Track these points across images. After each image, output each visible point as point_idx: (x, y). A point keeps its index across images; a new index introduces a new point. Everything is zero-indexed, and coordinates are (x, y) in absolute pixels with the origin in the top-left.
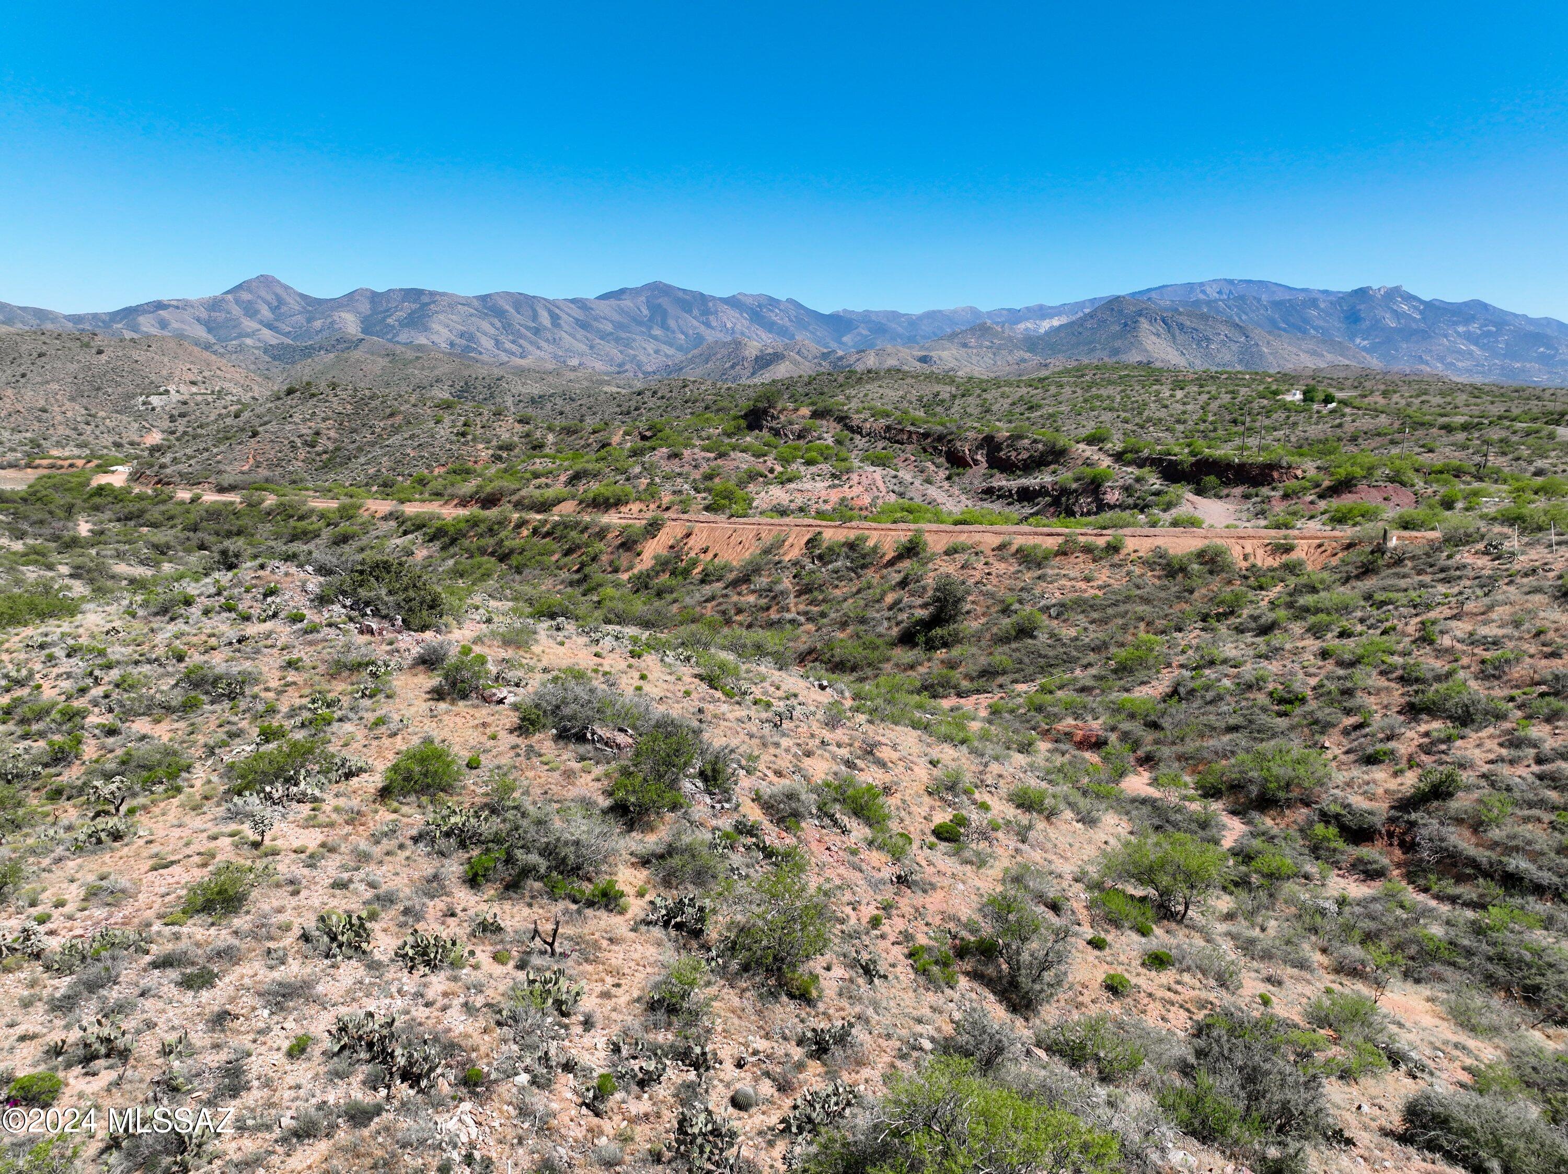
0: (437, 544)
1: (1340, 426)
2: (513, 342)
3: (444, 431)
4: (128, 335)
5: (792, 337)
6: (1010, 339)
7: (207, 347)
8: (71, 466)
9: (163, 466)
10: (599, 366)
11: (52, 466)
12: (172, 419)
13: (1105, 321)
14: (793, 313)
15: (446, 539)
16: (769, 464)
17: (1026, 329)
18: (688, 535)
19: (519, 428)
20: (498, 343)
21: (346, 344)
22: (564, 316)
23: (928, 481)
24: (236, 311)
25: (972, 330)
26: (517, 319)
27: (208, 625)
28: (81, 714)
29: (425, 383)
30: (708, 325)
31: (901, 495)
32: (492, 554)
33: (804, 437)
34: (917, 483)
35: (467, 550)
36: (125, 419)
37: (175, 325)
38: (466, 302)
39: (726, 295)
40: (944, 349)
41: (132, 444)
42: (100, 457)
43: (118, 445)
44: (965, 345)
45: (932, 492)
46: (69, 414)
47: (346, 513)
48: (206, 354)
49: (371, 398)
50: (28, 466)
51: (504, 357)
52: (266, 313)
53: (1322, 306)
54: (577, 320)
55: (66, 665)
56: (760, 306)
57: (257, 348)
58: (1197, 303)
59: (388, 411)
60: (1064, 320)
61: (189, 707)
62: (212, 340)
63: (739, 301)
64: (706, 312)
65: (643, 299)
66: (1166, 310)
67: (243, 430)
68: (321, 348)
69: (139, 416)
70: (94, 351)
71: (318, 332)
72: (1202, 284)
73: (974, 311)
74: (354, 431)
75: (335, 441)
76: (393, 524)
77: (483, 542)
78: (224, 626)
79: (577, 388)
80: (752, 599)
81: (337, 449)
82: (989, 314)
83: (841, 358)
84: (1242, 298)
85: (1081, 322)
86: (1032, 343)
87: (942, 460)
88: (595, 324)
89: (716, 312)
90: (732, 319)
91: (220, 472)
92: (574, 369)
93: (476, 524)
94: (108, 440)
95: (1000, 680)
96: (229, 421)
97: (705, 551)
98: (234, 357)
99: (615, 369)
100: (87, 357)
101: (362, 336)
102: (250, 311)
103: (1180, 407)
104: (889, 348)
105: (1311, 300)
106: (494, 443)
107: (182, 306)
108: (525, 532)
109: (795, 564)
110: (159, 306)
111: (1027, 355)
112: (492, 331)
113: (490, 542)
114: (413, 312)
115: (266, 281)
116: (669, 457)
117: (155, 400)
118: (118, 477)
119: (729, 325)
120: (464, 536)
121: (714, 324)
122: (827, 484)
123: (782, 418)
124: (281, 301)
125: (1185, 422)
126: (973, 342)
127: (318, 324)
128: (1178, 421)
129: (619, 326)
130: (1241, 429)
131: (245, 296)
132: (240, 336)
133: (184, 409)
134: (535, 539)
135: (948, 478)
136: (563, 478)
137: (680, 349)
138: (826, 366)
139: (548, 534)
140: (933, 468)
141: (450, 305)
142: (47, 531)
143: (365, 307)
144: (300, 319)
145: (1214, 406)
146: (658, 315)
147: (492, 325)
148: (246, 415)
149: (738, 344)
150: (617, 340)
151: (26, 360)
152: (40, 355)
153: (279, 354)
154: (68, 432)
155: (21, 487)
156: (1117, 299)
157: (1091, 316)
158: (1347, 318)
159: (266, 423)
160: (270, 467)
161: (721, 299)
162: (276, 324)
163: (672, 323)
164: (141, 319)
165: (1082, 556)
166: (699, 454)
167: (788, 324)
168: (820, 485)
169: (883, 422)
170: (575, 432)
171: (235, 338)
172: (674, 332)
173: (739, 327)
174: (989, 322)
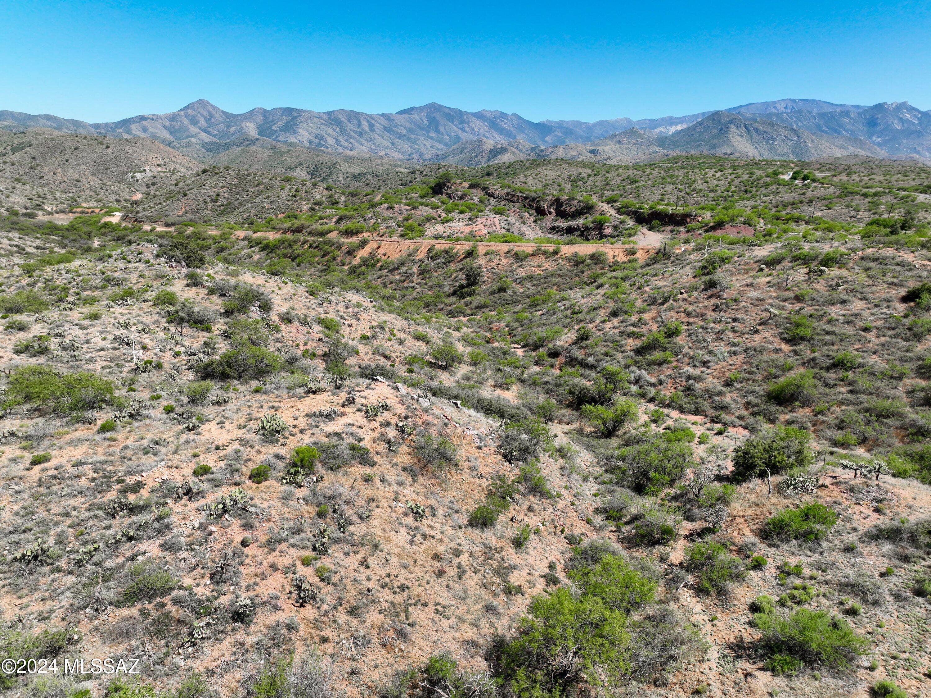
0: (265, 252)
1: (804, 194)
2: (346, 141)
3: (285, 194)
4: (126, 136)
5: (515, 137)
6: (648, 138)
7: (169, 144)
8: (92, 212)
9: (138, 212)
10: (397, 155)
11: (82, 212)
12: (148, 186)
13: (709, 127)
14: (515, 122)
15: (269, 250)
16: (439, 213)
17: (661, 132)
18: (379, 248)
19: (326, 193)
20: (337, 142)
21: (249, 142)
22: (377, 125)
23: (524, 223)
24: (186, 121)
25: (625, 133)
26: (349, 126)
27: (116, 264)
28: (69, 289)
29: (293, 165)
30: (463, 130)
31: (508, 230)
32: (290, 257)
33: (463, 199)
34: (517, 224)
35: (278, 255)
36: (122, 186)
37: (151, 130)
38: (319, 116)
39: (474, 111)
40: (606, 145)
41: (126, 200)
42: (108, 208)
43: (118, 201)
44: (620, 143)
45: (525, 229)
46: (92, 183)
47: (224, 237)
48: (167, 148)
49: (247, 175)
50: (71, 212)
51: (340, 150)
52: (203, 122)
53: (852, 116)
54: (384, 127)
55: (65, 276)
56: (495, 118)
57: (198, 144)
58: (770, 115)
59: (256, 183)
60: (685, 126)
61: (103, 287)
62: (173, 139)
63: (483, 115)
64: (462, 122)
65: (425, 113)
66: (748, 119)
67: (179, 193)
68: (234, 144)
69: (130, 185)
70: (104, 146)
71: (233, 134)
72: (774, 103)
73: (629, 121)
74: (238, 194)
75: (228, 199)
76: (246, 242)
77: (285, 251)
78: (121, 264)
79: (381, 169)
80: (398, 277)
81: (229, 204)
82: (638, 122)
83: (542, 151)
84: (799, 111)
85: (693, 128)
86: (662, 141)
88: (395, 129)
89: (468, 122)
90: (477, 125)
91: (167, 216)
92: (381, 157)
93: (283, 243)
94: (113, 198)
95: (483, 310)
96: (172, 188)
97: (385, 255)
98: (185, 149)
99: (406, 157)
100: (100, 150)
101: (257, 137)
102: (194, 122)
103: (716, 182)
104: (572, 145)
105: (845, 111)
106: (312, 201)
107: (155, 118)
108: (306, 247)
109: (421, 260)
110: (142, 118)
111: (658, 149)
112: (334, 134)
113: (289, 250)
114: (288, 122)
115: (202, 103)
116: (387, 209)
117: (138, 175)
118: (115, 218)
119: (476, 130)
120: (278, 248)
121: (467, 129)
122: (465, 223)
123: (453, 188)
124: (211, 116)
125: (716, 191)
126: (625, 140)
127: (233, 129)
128: (712, 191)
129: (410, 131)
130: (749, 195)
131: (191, 112)
132: (188, 137)
133: (154, 180)
134: (310, 250)
135: (535, 221)
136: (334, 220)
137: (446, 145)
138: (533, 155)
139: (316, 247)
140: (527, 215)
141: (310, 118)
142: (77, 245)
143: (260, 119)
144: (223, 126)
145: (737, 182)
146: (433, 124)
147: (334, 130)
148: (181, 184)
149: (480, 142)
150: (409, 139)
151: (68, 152)
152: (76, 149)
153: (210, 147)
154: (91, 193)
155: (66, 223)
156: (717, 113)
157: (700, 123)
158: (868, 123)
159: (191, 189)
160: (193, 213)
161: (472, 114)
162: (209, 129)
163: (441, 129)
164: (133, 127)
165: (542, 256)
166: (403, 207)
167: (512, 129)
168: (462, 224)
169: (506, 190)
170: (356, 195)
171: (186, 138)
172: (442, 134)
173: (482, 131)
174: (636, 128)
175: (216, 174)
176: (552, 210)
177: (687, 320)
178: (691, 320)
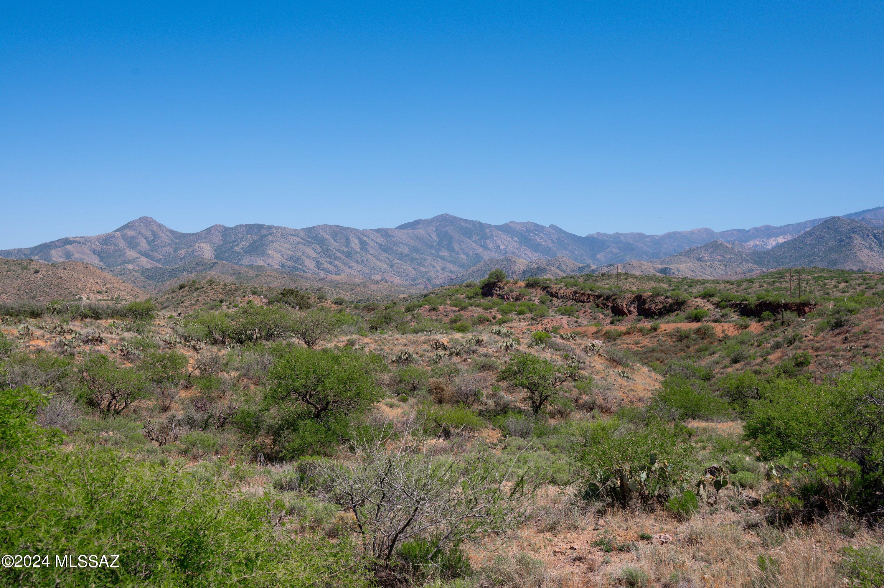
2: (330, 263)
5: (555, 255)
6: (739, 253)
10: (397, 280)
13: (823, 238)
14: (555, 237)
16: (493, 313)
17: (755, 246)
20: (318, 265)
21: (203, 266)
22: (371, 243)
24: (122, 244)
25: (706, 247)
26: (334, 245)
30: (485, 247)
33: (519, 300)
37: (77, 255)
38: (295, 233)
39: (500, 223)
40: (681, 263)
44: (700, 259)
51: (322, 274)
52: (144, 245)
54: (380, 245)
56: (527, 231)
57: (136, 271)
60: (788, 238)
62: (104, 266)
63: (510, 228)
64: (483, 237)
65: (434, 228)
66: (878, 227)
68: (184, 270)
70: (32, 271)
71: (181, 259)
73: (708, 232)
82: (722, 234)
83: (594, 271)
85: (801, 239)
86: (759, 257)
87: (609, 312)
88: (395, 248)
89: (492, 237)
90: (505, 242)
92: (377, 282)
99: (409, 282)
100: (29, 274)
101: (215, 260)
102: (133, 244)
104: (634, 263)
107: (83, 241)
110: (67, 242)
111: (754, 267)
112: (314, 255)
114: (254, 242)
115: (145, 221)
119: (502, 247)
121: (490, 246)
122: (527, 323)
123: (506, 288)
124: (155, 236)
126: (707, 256)
127: (182, 252)
129: (414, 249)
131: (130, 233)
132: (124, 262)
135: (612, 322)
137: (462, 266)
140: (602, 316)
141: (282, 236)
143: (218, 239)
144: (169, 249)
146: (445, 240)
147: (315, 250)
149: (508, 261)
150: (412, 260)
153: (152, 275)
156: (833, 220)
157: (810, 234)
161: (496, 227)
162: (151, 253)
163: (456, 246)
164: (53, 252)
165: (638, 334)
166: (449, 308)
167: (551, 245)
168: (523, 324)
169: (572, 289)
170: (373, 309)
171: (120, 264)
172: (457, 253)
173: (510, 248)
174: (721, 240)
175: (197, 289)
176: (632, 309)
177: (816, 353)
178: (819, 353)
